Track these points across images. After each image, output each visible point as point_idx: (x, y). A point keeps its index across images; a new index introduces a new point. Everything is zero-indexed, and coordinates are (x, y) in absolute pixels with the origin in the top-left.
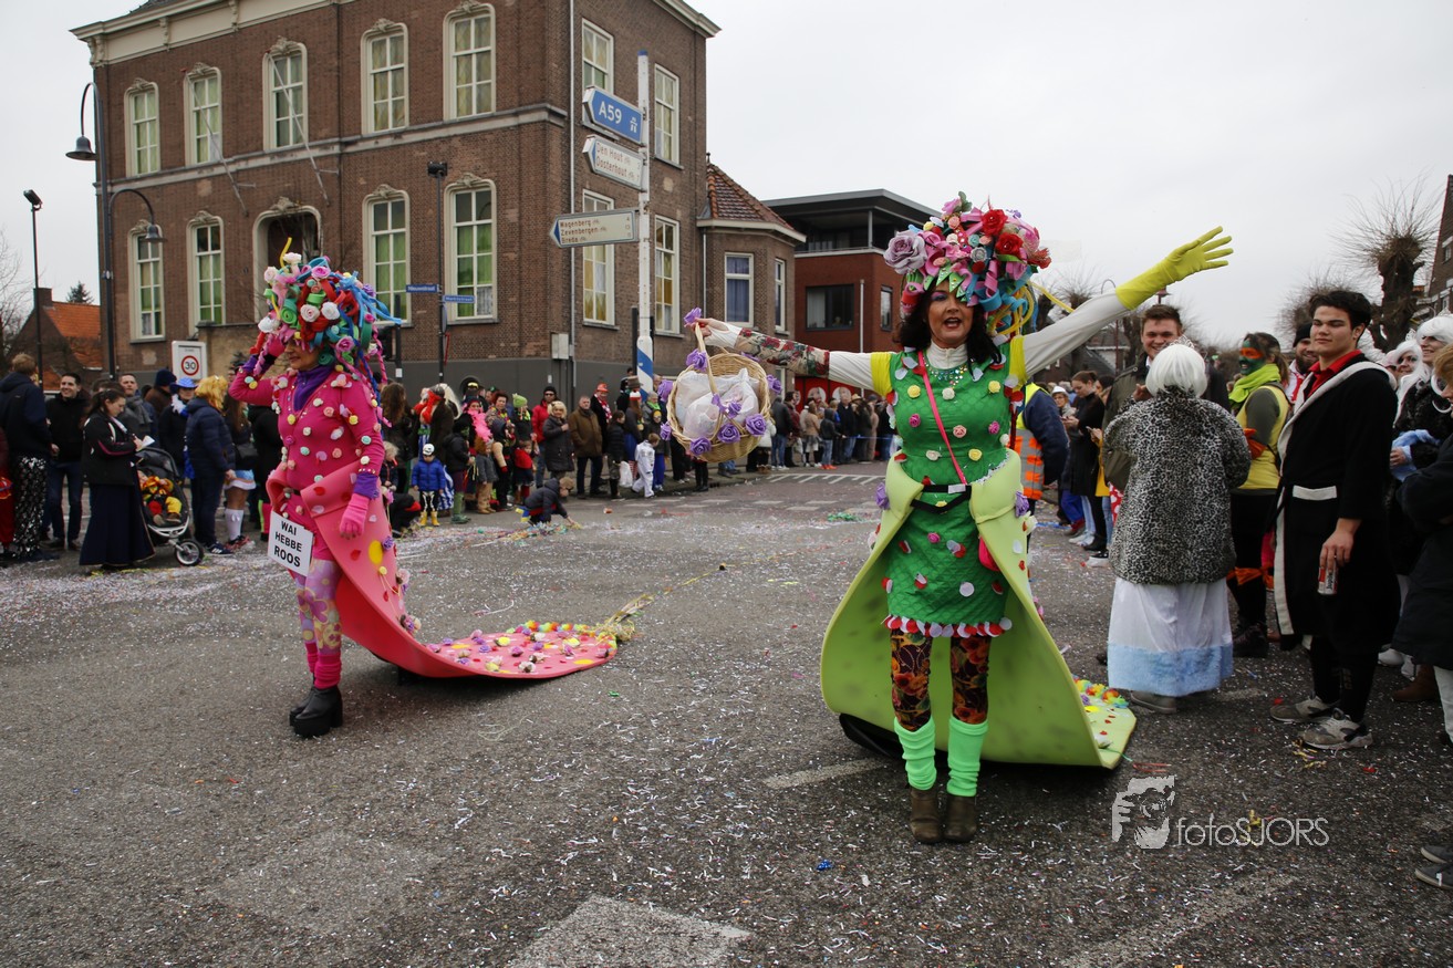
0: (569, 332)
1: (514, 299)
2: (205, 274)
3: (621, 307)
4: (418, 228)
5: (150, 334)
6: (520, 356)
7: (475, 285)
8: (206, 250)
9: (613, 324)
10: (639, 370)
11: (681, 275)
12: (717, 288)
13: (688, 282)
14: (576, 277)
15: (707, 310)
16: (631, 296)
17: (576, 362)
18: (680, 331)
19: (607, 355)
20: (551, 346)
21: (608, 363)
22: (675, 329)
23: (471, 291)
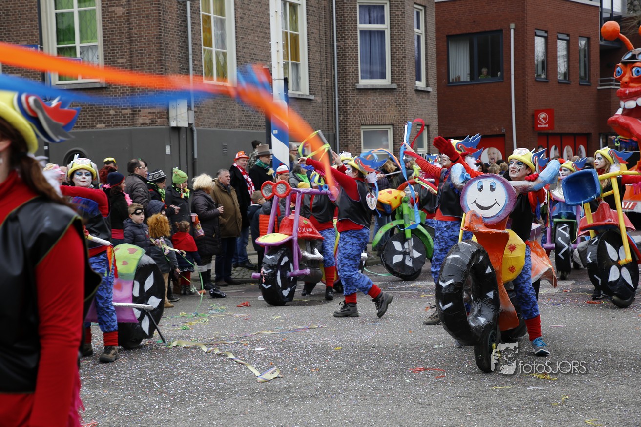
0: (188, 96)
1: (124, 60)
6: (133, 125)
7: (77, 44)
9: (236, 85)
10: (274, 139)
12: (349, 42)
13: (317, 36)
14: (193, 34)
15: (338, 66)
16: (254, 54)
17: (197, 130)
18: (310, 91)
19: (231, 121)
20: (168, 113)
21: (231, 130)
22: (304, 90)
23: (73, 53)
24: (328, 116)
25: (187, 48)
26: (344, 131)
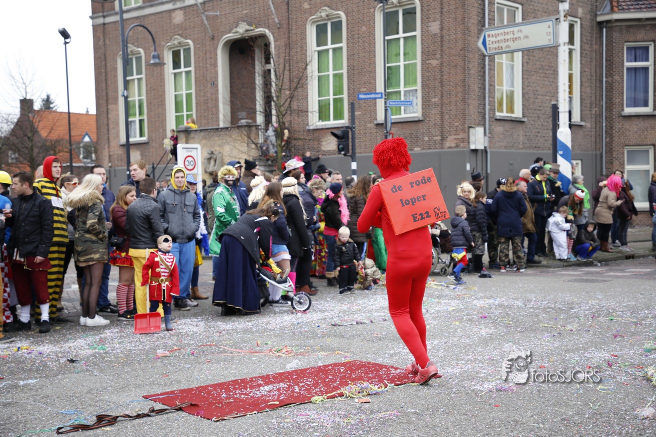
0: (484, 125)
1: (436, 100)
2: (178, 87)
3: (528, 100)
4: (353, 43)
5: (135, 137)
6: (442, 148)
7: (402, 89)
8: (180, 68)
9: (521, 116)
10: (559, 158)
11: (581, 67)
12: (616, 77)
13: (588, 74)
14: (490, 77)
15: (606, 98)
16: (537, 91)
17: (491, 152)
18: (581, 119)
19: (516, 145)
20: (469, 138)
21: (517, 151)
22: (576, 118)
23: (398, 94)
24: (596, 139)
25: (485, 89)
26: (610, 150)
